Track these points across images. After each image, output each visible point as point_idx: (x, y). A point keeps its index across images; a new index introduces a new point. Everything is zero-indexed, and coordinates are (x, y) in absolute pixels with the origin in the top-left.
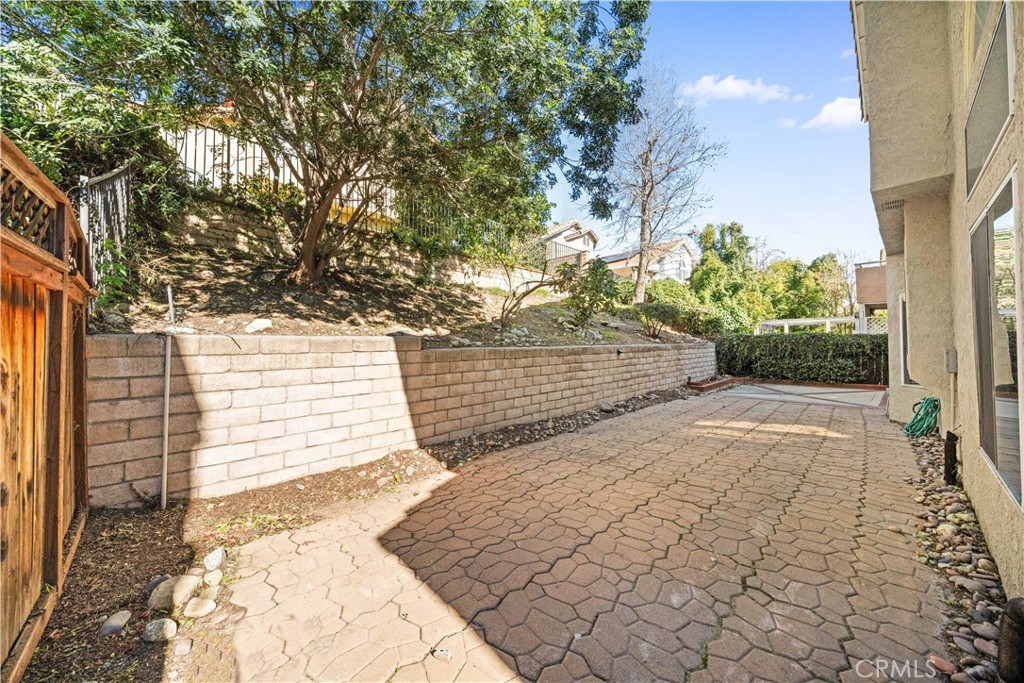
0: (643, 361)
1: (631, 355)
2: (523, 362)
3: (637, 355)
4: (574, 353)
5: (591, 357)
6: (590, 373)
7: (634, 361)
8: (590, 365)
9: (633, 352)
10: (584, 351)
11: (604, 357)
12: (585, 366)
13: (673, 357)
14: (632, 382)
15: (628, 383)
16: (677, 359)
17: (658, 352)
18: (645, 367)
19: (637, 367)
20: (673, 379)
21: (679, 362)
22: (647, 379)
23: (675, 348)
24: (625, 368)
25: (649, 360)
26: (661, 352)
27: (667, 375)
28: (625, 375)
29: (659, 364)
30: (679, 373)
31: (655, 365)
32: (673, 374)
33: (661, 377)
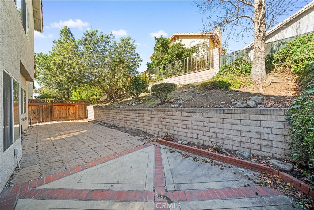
0: (132, 114)
1: (126, 111)
2: (102, 110)
3: (129, 112)
4: (109, 109)
5: (113, 111)
6: (113, 115)
7: (127, 114)
8: (113, 113)
9: (127, 110)
10: (112, 109)
11: (116, 111)
12: (112, 113)
13: (156, 116)
14: (127, 122)
15: (125, 121)
16: (161, 118)
17: (142, 112)
18: (133, 117)
19: (129, 116)
20: (157, 129)
21: (164, 120)
22: (135, 123)
23: (158, 110)
24: (123, 116)
25: (135, 115)
26: (144, 112)
27: (150, 125)
28: (124, 118)
29: (143, 118)
30: (164, 127)
31: (140, 117)
32: (157, 126)
33: (145, 124)
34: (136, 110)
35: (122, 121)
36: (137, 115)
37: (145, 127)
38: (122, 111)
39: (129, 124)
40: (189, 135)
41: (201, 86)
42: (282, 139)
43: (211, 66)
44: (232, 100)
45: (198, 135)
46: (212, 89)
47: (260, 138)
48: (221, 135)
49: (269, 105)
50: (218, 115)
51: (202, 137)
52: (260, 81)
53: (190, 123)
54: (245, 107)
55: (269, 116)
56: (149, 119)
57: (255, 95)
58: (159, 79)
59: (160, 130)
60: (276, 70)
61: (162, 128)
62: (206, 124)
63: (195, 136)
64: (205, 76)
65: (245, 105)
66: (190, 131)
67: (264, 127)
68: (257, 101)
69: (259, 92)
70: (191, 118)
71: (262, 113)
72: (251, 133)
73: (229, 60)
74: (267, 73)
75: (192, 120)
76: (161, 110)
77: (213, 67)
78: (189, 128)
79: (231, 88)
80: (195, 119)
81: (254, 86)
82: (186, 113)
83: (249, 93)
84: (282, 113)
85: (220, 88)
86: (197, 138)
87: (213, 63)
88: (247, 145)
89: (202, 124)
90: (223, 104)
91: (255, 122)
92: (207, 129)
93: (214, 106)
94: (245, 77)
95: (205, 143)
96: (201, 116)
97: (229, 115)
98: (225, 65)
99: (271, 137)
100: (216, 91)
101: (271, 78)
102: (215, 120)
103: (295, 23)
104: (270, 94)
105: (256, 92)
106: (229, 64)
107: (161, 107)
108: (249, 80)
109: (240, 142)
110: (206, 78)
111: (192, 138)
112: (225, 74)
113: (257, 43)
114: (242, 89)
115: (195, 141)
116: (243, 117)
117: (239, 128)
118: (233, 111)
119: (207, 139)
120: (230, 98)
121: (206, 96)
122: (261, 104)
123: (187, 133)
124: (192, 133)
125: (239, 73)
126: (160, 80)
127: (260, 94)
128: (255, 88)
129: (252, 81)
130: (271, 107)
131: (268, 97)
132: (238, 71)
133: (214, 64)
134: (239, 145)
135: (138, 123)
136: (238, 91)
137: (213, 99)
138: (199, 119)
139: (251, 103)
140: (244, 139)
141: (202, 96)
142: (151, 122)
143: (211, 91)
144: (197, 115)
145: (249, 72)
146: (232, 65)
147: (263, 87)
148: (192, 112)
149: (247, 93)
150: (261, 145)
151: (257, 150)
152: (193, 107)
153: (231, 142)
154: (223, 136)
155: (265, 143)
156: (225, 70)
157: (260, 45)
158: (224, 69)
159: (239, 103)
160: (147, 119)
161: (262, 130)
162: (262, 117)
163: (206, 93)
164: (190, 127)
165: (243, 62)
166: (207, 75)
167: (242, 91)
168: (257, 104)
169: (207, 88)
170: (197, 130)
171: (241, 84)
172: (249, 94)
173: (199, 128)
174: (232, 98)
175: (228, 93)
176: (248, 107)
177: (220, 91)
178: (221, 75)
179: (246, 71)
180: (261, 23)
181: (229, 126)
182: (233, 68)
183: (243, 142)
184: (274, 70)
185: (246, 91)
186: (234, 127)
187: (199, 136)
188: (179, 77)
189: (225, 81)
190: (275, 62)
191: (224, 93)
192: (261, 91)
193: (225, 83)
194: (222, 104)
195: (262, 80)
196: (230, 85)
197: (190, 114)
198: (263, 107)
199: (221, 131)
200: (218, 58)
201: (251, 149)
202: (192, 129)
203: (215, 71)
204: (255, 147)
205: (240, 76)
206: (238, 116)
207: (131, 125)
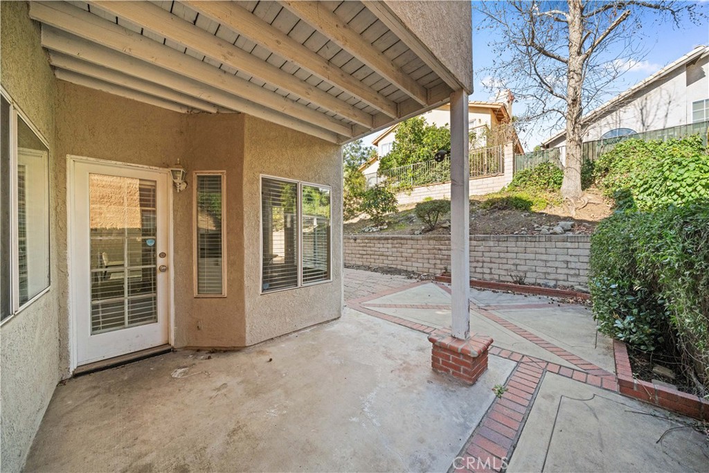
0: (378, 245)
7: (369, 244)
9: (368, 239)
13: (425, 247)
14: (369, 257)
15: (364, 257)
16: (435, 249)
17: (399, 241)
18: (381, 250)
19: (373, 249)
20: (426, 265)
21: (439, 252)
22: (384, 258)
23: (430, 239)
24: (361, 248)
25: (386, 246)
26: (402, 241)
27: (413, 259)
28: (361, 252)
29: (401, 250)
30: (438, 262)
31: (395, 250)
32: (426, 261)
33: (404, 259)
34: (387, 239)
35: (359, 256)
36: (390, 246)
37: (404, 263)
38: (358, 241)
39: (373, 260)
40: (478, 270)
41: (487, 203)
42: (588, 266)
43: (499, 170)
44: (536, 225)
45: (491, 269)
46: (505, 208)
47: (567, 267)
48: (522, 266)
49: (578, 232)
50: (519, 243)
51: (498, 272)
52: (573, 201)
53: (480, 254)
54: (551, 234)
55: (577, 244)
56: (412, 251)
57: (565, 219)
58: (405, 187)
59: (433, 266)
60: (599, 183)
61: (435, 264)
62: (502, 255)
63: (488, 271)
64: (490, 185)
65: (551, 231)
66: (480, 264)
67: (571, 256)
68: (566, 227)
69: (571, 216)
70: (481, 249)
71: (569, 240)
72: (557, 263)
73: (529, 163)
74: (583, 189)
75: (483, 250)
76: (434, 239)
77: (503, 172)
78: (478, 261)
79: (533, 208)
80: (487, 249)
81: (564, 207)
82: (475, 242)
83: (558, 216)
84: (589, 239)
85: (517, 208)
86: (491, 273)
87: (503, 167)
88: (552, 276)
89: (497, 255)
90: (524, 230)
91: (561, 251)
92: (505, 261)
93: (512, 233)
94: (553, 191)
95: (501, 279)
96: (496, 245)
97: (533, 243)
98: (522, 171)
99: (578, 265)
100: (510, 211)
101: (588, 196)
102: (515, 249)
103: (638, 99)
104: (584, 218)
105: (566, 216)
106: (529, 170)
107: (434, 234)
108: (559, 198)
109: (545, 273)
110: (491, 189)
111: (483, 273)
112: (522, 185)
113: (570, 148)
114: (548, 211)
115: (487, 277)
116: (548, 245)
117: (544, 257)
118: (538, 238)
119: (503, 273)
120: (533, 223)
121: (496, 219)
122: (570, 230)
123: (476, 267)
124: (482, 267)
125: (545, 184)
126: (408, 189)
127: (571, 219)
128: (566, 209)
129: (563, 200)
130: (580, 233)
131: (581, 222)
132: (543, 181)
133: (505, 168)
134: (543, 277)
135: (390, 258)
136: (543, 213)
137: (507, 224)
138: (493, 249)
139: (558, 229)
140: (549, 270)
141: (490, 219)
142: (415, 256)
143: (504, 212)
144: (491, 244)
145: (560, 184)
146: (533, 171)
147: (576, 209)
148: (484, 240)
149: (555, 216)
150: (567, 275)
151: (564, 280)
152: (484, 234)
153: (534, 275)
154: (525, 268)
155: (572, 272)
156: (522, 179)
157: (574, 152)
158: (521, 177)
159: (544, 229)
160: (409, 251)
161: (569, 258)
162: (569, 245)
163: (496, 215)
164: (481, 259)
165: (551, 168)
166: (492, 185)
167: (549, 213)
168: (566, 231)
169: (496, 207)
170: (491, 262)
171: (548, 204)
172: (558, 218)
173: (493, 260)
174: (535, 222)
175: (529, 216)
176: (555, 233)
177: (517, 212)
178: (516, 186)
179: (555, 182)
180: (576, 123)
181: (532, 256)
182: (535, 176)
183: (549, 273)
184: (596, 182)
185: (554, 213)
186: (539, 257)
187: (493, 270)
188: (443, 185)
189: (524, 199)
190: (597, 171)
191: (523, 215)
192: (573, 214)
193: (525, 201)
194: (522, 230)
195: (576, 198)
196: (530, 203)
197: (480, 243)
198: (570, 234)
199: (523, 262)
200: (512, 159)
201: (557, 280)
202: (483, 262)
203: (506, 179)
204: (562, 277)
205: (546, 189)
206: (542, 245)
207: (377, 261)
